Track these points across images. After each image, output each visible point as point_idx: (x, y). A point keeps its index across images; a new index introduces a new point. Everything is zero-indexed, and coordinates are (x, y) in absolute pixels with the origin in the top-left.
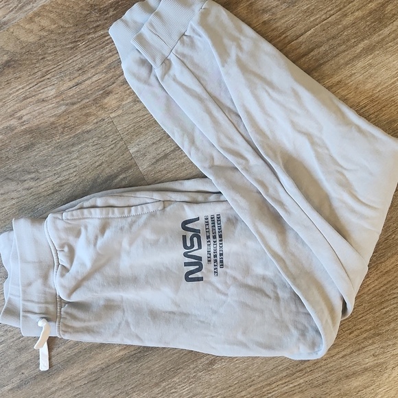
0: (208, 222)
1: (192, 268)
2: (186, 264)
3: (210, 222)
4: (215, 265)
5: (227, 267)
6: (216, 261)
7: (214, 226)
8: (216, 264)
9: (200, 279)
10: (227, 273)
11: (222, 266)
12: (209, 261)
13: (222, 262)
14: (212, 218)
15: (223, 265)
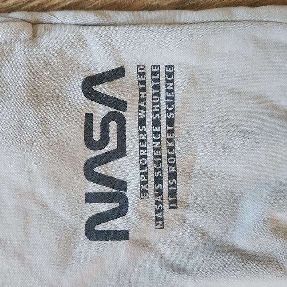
0: (144, 82)
1: (103, 207)
2: (90, 198)
3: (149, 84)
4: (157, 203)
5: (186, 206)
6: (159, 192)
7: (158, 95)
8: (159, 199)
9: (122, 236)
10: (184, 219)
11: (173, 204)
12: (144, 192)
13: (173, 194)
14: (154, 73)
15: (175, 202)
